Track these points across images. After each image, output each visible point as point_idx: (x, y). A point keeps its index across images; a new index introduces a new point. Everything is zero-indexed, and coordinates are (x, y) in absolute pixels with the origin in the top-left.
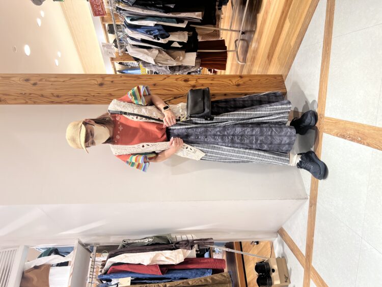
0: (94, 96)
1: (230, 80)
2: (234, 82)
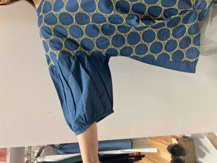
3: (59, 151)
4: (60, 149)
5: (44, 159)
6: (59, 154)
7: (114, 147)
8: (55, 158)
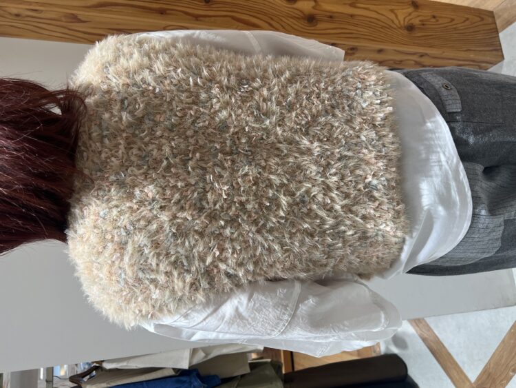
0: (17, 15)
1: (392, 11)
2: (401, 17)
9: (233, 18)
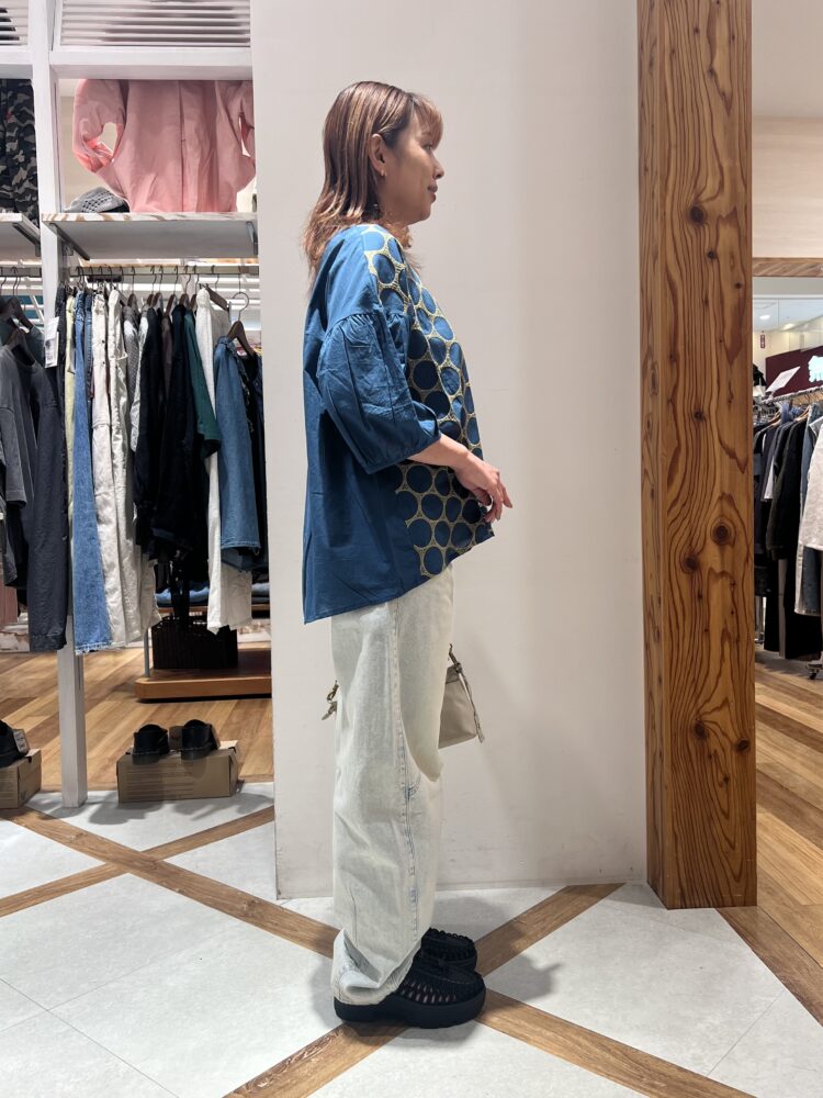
1: (726, 702)
3: (221, 349)
4: (228, 350)
5: (202, 306)
6: (215, 348)
7: (228, 499)
8: (206, 338)
9: (678, 450)
